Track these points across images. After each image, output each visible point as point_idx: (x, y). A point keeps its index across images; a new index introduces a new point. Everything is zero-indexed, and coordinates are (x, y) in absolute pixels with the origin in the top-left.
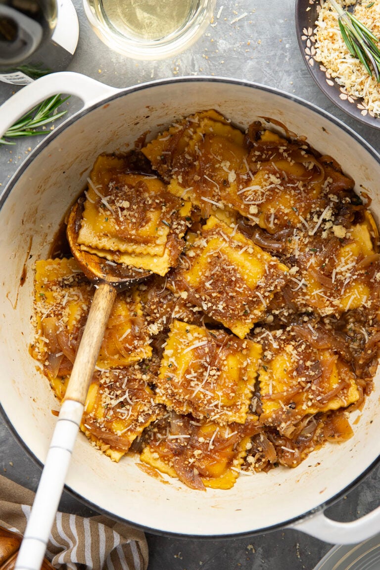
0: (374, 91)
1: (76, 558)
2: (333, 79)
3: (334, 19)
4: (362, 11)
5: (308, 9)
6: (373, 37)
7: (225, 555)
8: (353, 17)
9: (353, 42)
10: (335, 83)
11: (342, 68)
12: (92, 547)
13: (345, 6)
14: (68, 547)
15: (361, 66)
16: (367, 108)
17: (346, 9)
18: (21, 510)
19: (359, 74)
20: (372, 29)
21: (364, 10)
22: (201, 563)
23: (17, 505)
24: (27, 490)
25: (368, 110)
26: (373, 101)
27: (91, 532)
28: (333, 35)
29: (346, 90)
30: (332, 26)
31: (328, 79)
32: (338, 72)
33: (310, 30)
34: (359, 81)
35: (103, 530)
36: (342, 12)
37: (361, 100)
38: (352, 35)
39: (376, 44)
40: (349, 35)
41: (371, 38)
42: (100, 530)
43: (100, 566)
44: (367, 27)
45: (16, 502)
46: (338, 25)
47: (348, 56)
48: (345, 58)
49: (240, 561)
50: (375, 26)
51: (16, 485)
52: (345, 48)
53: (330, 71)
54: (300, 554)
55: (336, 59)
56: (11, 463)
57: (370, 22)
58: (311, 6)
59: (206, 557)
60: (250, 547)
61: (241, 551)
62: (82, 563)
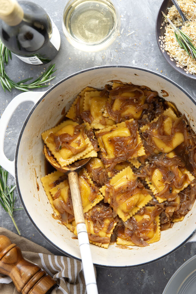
0: (192, 63)
1: (64, 275)
2: (173, 58)
3: (173, 32)
4: (185, 28)
5: (161, 28)
6: (190, 39)
7: (131, 274)
8: (181, 31)
9: (181, 42)
10: (174, 60)
11: (177, 53)
12: (71, 269)
13: (177, 26)
14: (60, 270)
15: (185, 52)
16: (189, 70)
17: (178, 28)
18: (39, 256)
19: (185, 56)
20: (190, 36)
21: (186, 27)
22: (120, 278)
23: (36, 253)
24: (41, 247)
25: (189, 71)
26: (191, 67)
27: (71, 263)
28: (172, 39)
29: (179, 63)
30: (172, 35)
31: (171, 58)
32: (175, 55)
33: (162, 37)
34: (185, 58)
35: (76, 262)
36: (176, 29)
37: (186, 67)
38: (181, 39)
39: (192, 42)
40: (180, 39)
41: (190, 40)
42: (74, 262)
43: (75, 279)
44: (187, 35)
45: (36, 252)
46: (175, 35)
47: (179, 48)
48: (178, 49)
49: (138, 277)
50: (191, 34)
51: (36, 244)
52: (178, 44)
53: (171, 55)
54: (165, 273)
55: (174, 49)
56: (33, 235)
57: (188, 33)
58: (162, 26)
59: (123, 275)
60: (142, 270)
61: (138, 272)
62: (67, 277)
